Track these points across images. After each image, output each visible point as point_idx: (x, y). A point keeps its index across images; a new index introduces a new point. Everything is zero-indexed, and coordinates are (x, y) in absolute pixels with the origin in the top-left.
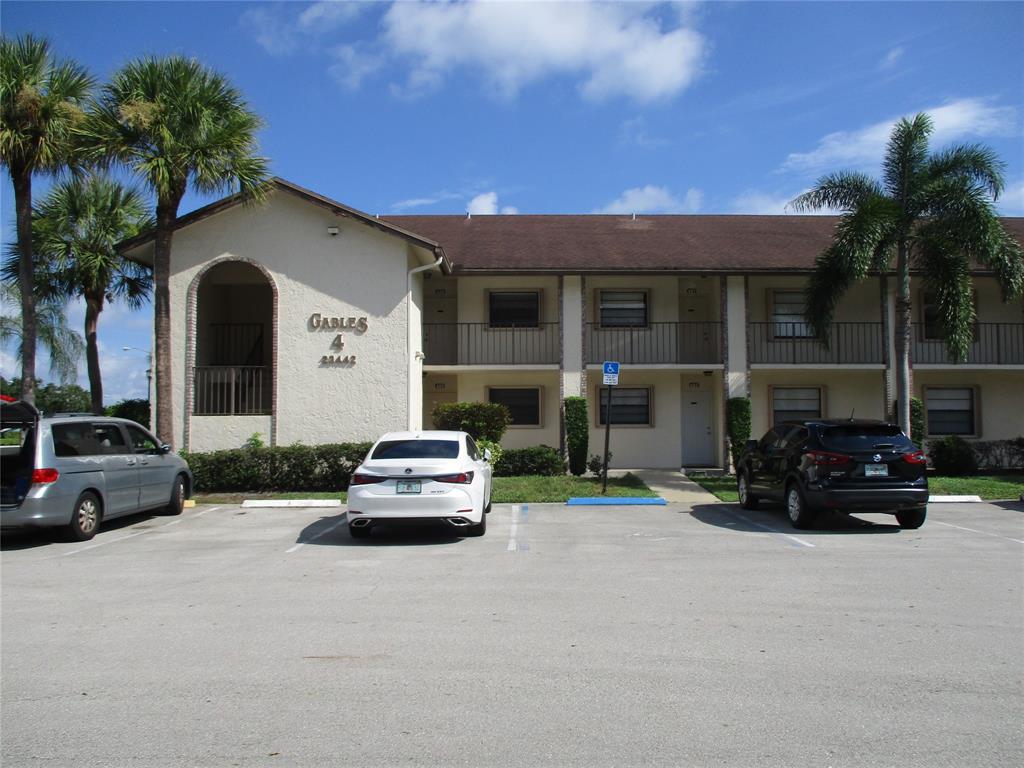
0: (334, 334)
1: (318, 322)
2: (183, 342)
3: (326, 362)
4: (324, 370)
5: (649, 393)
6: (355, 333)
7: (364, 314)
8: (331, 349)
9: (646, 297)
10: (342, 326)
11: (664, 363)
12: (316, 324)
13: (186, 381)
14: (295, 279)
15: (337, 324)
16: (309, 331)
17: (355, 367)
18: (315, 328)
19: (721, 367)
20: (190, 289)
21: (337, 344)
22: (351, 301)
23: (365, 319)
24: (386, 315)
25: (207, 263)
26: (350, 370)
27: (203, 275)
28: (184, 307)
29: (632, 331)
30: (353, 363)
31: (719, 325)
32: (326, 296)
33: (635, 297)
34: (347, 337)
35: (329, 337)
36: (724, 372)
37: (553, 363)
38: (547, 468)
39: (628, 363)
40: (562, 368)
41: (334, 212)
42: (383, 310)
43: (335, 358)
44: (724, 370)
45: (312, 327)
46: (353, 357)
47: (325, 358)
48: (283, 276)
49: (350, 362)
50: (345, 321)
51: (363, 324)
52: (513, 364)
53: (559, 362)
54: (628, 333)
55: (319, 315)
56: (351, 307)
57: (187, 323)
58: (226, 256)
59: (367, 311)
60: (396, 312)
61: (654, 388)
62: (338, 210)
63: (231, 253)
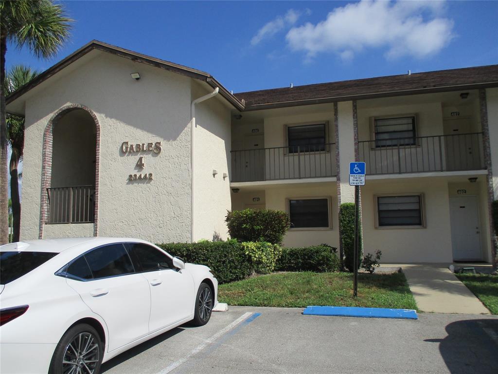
0: (138, 157)
1: (127, 148)
2: (41, 169)
3: (132, 179)
4: (131, 185)
5: (420, 199)
6: (153, 156)
7: (158, 139)
8: (135, 169)
9: (414, 120)
10: (143, 150)
11: (429, 171)
12: (126, 150)
13: (41, 199)
14: (111, 118)
15: (140, 149)
16: (121, 156)
17: (152, 182)
18: (124, 153)
19: (485, 172)
20: (46, 130)
21: (140, 166)
22: (150, 130)
23: (160, 143)
24: (175, 139)
25: (56, 111)
26: (149, 185)
27: (54, 120)
28: (41, 144)
29: (399, 149)
30: (151, 179)
31: (481, 135)
32: (132, 128)
33: (405, 121)
34: (147, 159)
35: (133, 160)
36: (488, 177)
37: (332, 176)
38: (323, 264)
39: (397, 173)
40: (339, 179)
41: (132, 60)
42: (172, 135)
43: (138, 176)
44: (487, 175)
45: (122, 153)
46: (151, 175)
47: (131, 176)
48: (103, 115)
49: (148, 179)
50: (145, 146)
51: (158, 147)
52: (300, 178)
53: (337, 175)
54: (395, 151)
55: (127, 143)
56: (150, 135)
57: (43, 156)
58: (68, 105)
59: (161, 137)
60: (182, 136)
61: (424, 194)
62: (135, 58)
63: (71, 102)
